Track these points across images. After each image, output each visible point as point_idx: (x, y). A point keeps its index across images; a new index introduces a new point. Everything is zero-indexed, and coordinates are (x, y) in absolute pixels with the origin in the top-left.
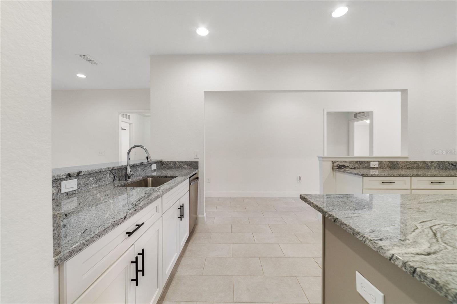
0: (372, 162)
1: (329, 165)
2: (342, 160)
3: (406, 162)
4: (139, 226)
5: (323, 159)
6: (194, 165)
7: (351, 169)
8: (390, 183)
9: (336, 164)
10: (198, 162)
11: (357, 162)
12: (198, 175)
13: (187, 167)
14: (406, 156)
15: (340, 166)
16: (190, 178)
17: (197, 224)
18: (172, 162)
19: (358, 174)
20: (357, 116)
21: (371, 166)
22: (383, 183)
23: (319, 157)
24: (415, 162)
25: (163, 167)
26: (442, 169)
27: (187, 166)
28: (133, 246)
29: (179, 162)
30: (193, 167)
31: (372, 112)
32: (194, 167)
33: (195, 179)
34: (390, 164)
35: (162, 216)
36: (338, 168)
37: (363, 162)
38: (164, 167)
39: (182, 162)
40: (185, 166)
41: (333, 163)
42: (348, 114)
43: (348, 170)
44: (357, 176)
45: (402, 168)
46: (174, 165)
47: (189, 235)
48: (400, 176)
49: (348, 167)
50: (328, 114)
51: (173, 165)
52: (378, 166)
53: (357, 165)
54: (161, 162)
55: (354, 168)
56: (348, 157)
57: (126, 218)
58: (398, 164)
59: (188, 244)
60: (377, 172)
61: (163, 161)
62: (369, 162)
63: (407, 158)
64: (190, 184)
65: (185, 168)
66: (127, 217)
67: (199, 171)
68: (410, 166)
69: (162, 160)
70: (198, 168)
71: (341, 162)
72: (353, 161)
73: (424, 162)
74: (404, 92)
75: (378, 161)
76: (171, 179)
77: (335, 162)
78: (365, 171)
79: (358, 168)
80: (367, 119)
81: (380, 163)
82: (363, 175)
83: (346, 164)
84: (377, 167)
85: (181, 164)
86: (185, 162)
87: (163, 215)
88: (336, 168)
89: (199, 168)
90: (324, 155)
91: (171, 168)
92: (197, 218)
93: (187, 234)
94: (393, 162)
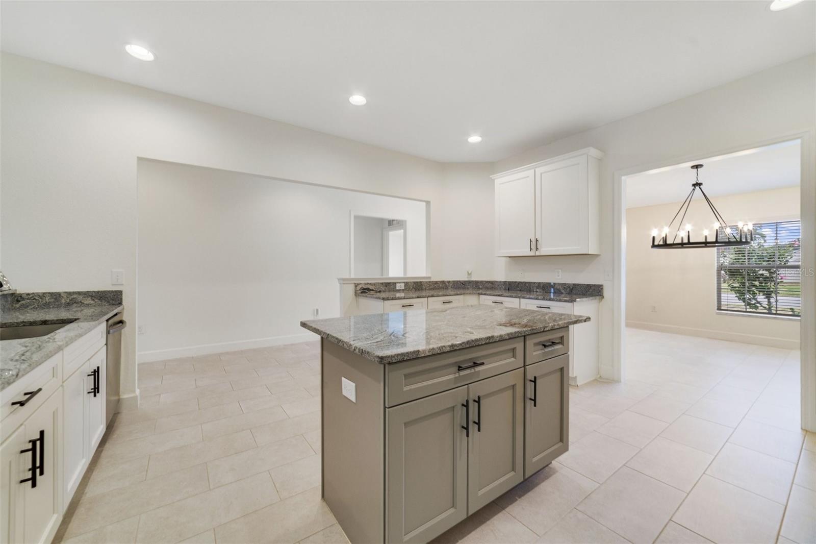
0: (398, 283)
1: (351, 289)
2: (366, 282)
3: (429, 282)
4: (32, 394)
5: (343, 281)
6: (114, 298)
7: (376, 292)
8: (410, 305)
9: (358, 288)
10: (120, 292)
11: (382, 284)
12: (122, 317)
13: (92, 302)
14: (430, 276)
15: (364, 289)
16: (107, 321)
17: (118, 413)
18: (49, 293)
19: (379, 298)
20: (391, 223)
21: (398, 288)
22: (403, 306)
23: (339, 279)
24: (436, 283)
25: (18, 306)
26: (456, 288)
27: (94, 300)
28: (23, 427)
29: (70, 294)
30: (108, 302)
31: (406, 221)
32: (111, 301)
33: (116, 324)
34: (415, 285)
35: (62, 386)
36: (362, 293)
37: (389, 284)
38: (23, 305)
39: (78, 292)
40: (89, 301)
41: (356, 285)
42: (381, 221)
43: (373, 295)
44: (378, 300)
45: (426, 289)
46: (56, 299)
47: (105, 430)
48: (418, 297)
49: (373, 290)
50: (356, 217)
51: (53, 300)
52: (403, 288)
53: (383, 288)
54: (13, 294)
55: (380, 292)
56: (381, 277)
57: (18, 377)
58: (422, 285)
59: (103, 448)
60: (402, 295)
61: (18, 292)
62: (395, 284)
63: (430, 278)
64: (108, 332)
65: (88, 305)
66: (20, 374)
67: (124, 309)
68: (432, 287)
69: (16, 290)
70: (120, 303)
71: (365, 284)
72: (378, 283)
73: (444, 281)
74: (428, 203)
75: (404, 282)
76: (60, 325)
77: (358, 285)
78: (391, 295)
79: (384, 291)
80: (401, 229)
81: (406, 284)
82: (383, 299)
83: (371, 287)
84: (403, 290)
85: (75, 296)
86: (87, 292)
87: (64, 384)
88: (360, 292)
89: (124, 303)
90: (350, 276)
91: (47, 305)
92: (119, 401)
93: (101, 429)
94: (417, 282)
